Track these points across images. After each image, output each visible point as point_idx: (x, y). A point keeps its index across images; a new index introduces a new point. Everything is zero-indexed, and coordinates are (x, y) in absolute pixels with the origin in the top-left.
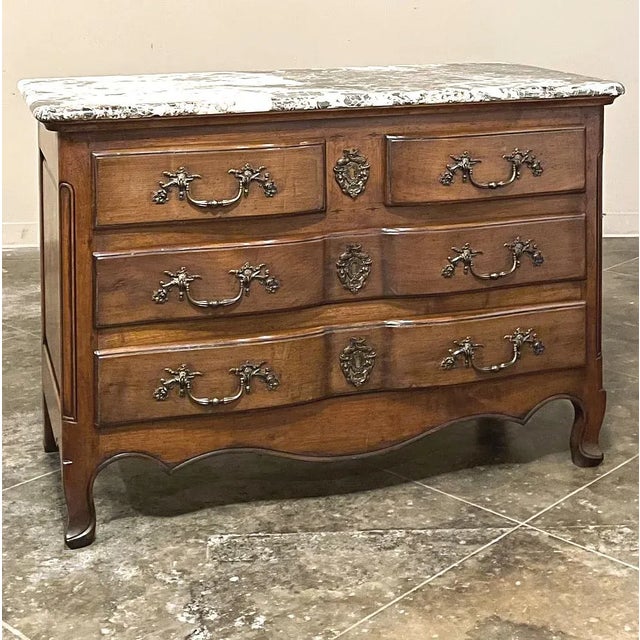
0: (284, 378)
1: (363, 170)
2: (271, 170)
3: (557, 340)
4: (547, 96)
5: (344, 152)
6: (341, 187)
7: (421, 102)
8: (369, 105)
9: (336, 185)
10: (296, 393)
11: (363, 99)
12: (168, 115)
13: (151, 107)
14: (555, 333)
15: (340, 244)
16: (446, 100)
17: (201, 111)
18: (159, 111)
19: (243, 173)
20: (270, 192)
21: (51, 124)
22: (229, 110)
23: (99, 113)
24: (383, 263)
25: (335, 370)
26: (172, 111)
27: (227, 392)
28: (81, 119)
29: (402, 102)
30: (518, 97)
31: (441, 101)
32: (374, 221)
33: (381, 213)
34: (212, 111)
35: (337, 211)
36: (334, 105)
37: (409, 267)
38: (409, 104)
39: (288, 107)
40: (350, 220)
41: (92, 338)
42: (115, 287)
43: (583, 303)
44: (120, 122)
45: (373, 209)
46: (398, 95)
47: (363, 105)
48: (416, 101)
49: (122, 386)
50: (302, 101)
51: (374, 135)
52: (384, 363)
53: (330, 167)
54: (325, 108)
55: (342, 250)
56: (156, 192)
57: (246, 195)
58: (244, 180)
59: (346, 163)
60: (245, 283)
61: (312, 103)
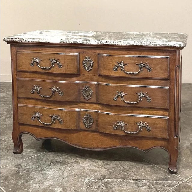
0: (65, 121)
1: (91, 63)
2: (61, 60)
3: (156, 128)
4: (151, 45)
5: (86, 57)
6: (85, 68)
7: (106, 44)
8: (89, 43)
9: (83, 67)
10: (68, 126)
11: (87, 41)
12: (32, 42)
13: (28, 39)
14: (156, 125)
15: (83, 85)
16: (115, 44)
17: (41, 41)
18: (29, 40)
19: (52, 60)
20: (60, 67)
21: (8, 42)
22: (48, 42)
23: (14, 40)
24: (96, 93)
25: (81, 122)
26: (33, 41)
27: (49, 122)
28: (10, 41)
29: (100, 43)
30: (140, 45)
31: (113, 44)
32: (95, 79)
33: (97, 77)
34: (43, 41)
35: (84, 75)
36: (78, 43)
37: (103, 95)
38: (102, 44)
39: (65, 42)
40: (87, 78)
41: (18, 100)
42: (22, 87)
43: (167, 117)
44: (20, 43)
45: (95, 76)
46: (99, 41)
47: (87, 43)
48: (104, 44)
49: (24, 114)
50: (69, 41)
51: (95, 53)
52: (97, 123)
53: (81, 61)
54: (76, 43)
55: (84, 87)
56: (31, 63)
57: (54, 67)
58: (52, 62)
59: (86, 61)
60: (53, 92)
61: (72, 42)
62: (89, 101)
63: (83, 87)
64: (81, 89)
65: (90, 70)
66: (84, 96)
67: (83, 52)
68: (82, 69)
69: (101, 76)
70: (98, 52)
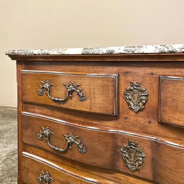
1: (142, 96)
2: (82, 87)
5: (131, 83)
6: (129, 104)
8: (141, 52)
9: (126, 103)
11: (137, 48)
15: (124, 139)
19: (69, 86)
20: (82, 99)
22: (63, 53)
24: (153, 160)
32: (150, 130)
33: (154, 126)
35: (126, 118)
36: (117, 52)
37: (170, 169)
38: (173, 52)
39: (91, 52)
40: (134, 125)
42: (26, 128)
45: (150, 122)
46: (164, 46)
47: (136, 52)
50: (99, 49)
51: (152, 74)
53: (122, 91)
54: (111, 53)
55: (126, 143)
56: (39, 90)
57: (71, 98)
58: (69, 90)
59: (131, 90)
60: (69, 144)
61: (103, 51)
62: (136, 173)
63: (123, 142)
64: (121, 147)
65: (141, 110)
66: (125, 162)
67: (127, 73)
68: (122, 106)
69: (164, 124)
70: (159, 71)
